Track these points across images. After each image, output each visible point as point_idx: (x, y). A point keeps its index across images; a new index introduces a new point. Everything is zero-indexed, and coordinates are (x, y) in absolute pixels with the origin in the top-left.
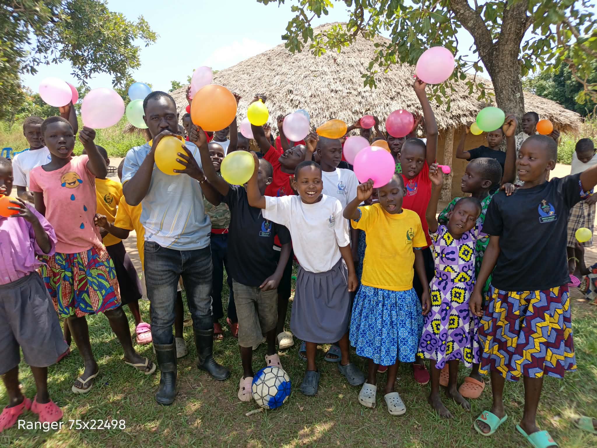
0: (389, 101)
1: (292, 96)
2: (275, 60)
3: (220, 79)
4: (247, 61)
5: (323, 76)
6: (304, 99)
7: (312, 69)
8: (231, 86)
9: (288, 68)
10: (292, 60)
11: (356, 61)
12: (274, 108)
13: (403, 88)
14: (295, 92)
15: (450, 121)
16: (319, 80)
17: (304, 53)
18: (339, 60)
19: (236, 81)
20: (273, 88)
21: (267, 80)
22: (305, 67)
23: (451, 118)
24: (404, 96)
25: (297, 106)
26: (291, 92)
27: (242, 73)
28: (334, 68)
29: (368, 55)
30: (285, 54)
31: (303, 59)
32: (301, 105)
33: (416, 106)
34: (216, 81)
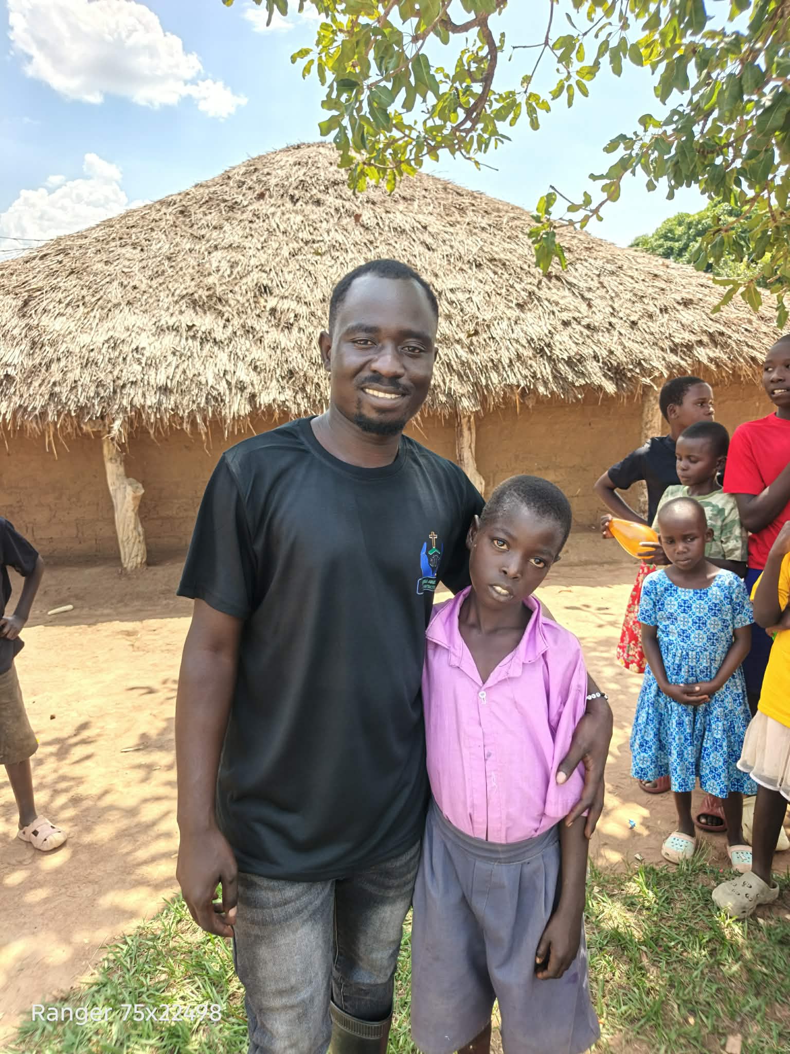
0: (517, 312)
1: (272, 302)
2: (201, 216)
3: (59, 258)
4: (123, 217)
5: (337, 254)
6: (305, 307)
7: (305, 235)
8: (96, 274)
9: (241, 233)
10: (245, 216)
11: (409, 219)
12: (230, 329)
13: (540, 282)
14: (276, 291)
15: (673, 358)
16: (330, 264)
17: (273, 201)
18: (367, 216)
19: (107, 263)
20: (211, 280)
21: (193, 262)
22: (284, 233)
23: (673, 351)
24: (549, 301)
25: (292, 325)
26: (265, 290)
27: (118, 243)
28: (358, 235)
29: (431, 208)
30: (225, 201)
31: (273, 214)
32: (303, 323)
33: (583, 323)
34: (48, 263)
